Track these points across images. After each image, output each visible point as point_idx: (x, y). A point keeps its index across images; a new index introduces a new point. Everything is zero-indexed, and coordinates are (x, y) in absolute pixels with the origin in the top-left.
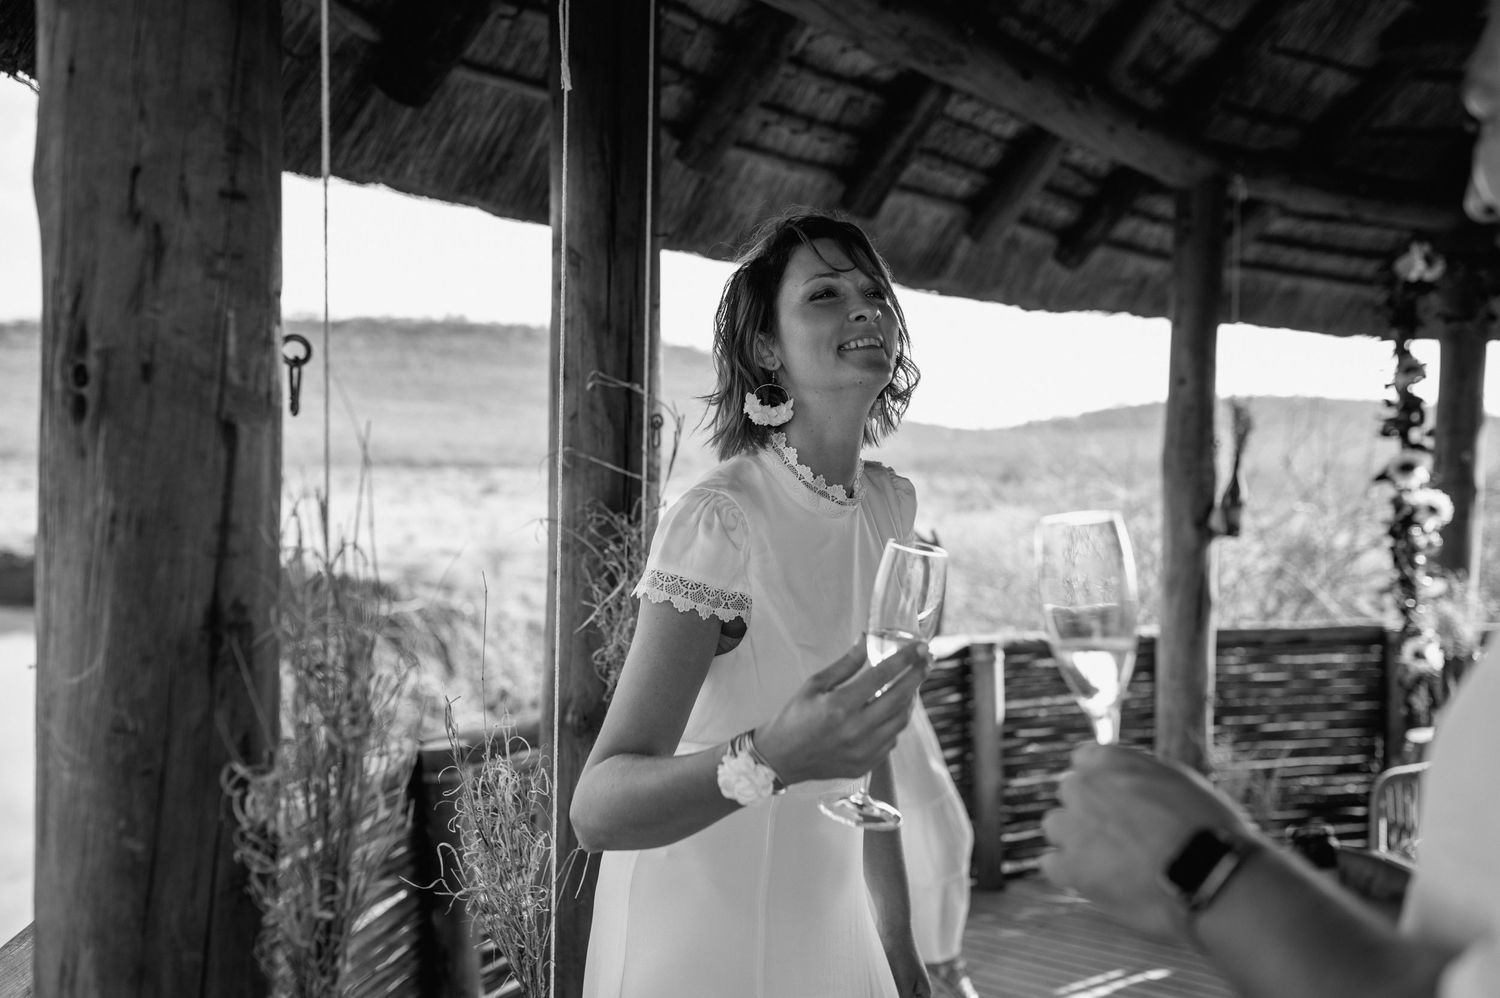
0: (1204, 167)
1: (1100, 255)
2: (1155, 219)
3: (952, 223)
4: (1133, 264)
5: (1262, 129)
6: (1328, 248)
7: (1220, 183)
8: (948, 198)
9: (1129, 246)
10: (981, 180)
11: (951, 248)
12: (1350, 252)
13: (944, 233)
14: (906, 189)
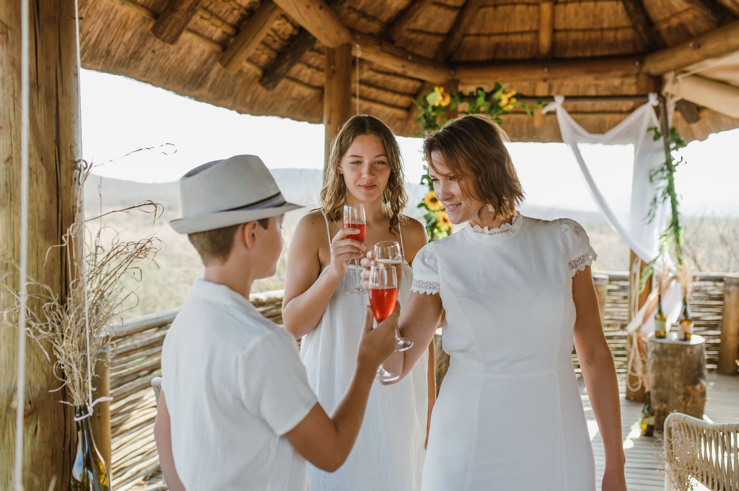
0: (344, 37)
1: (283, 83)
2: (310, 66)
3: (210, 56)
4: (298, 90)
5: (363, 21)
6: (385, 89)
7: (349, 47)
8: (210, 39)
9: (295, 80)
10: (229, 30)
11: (209, 71)
12: (394, 92)
13: (206, 61)
14: (190, 30)
